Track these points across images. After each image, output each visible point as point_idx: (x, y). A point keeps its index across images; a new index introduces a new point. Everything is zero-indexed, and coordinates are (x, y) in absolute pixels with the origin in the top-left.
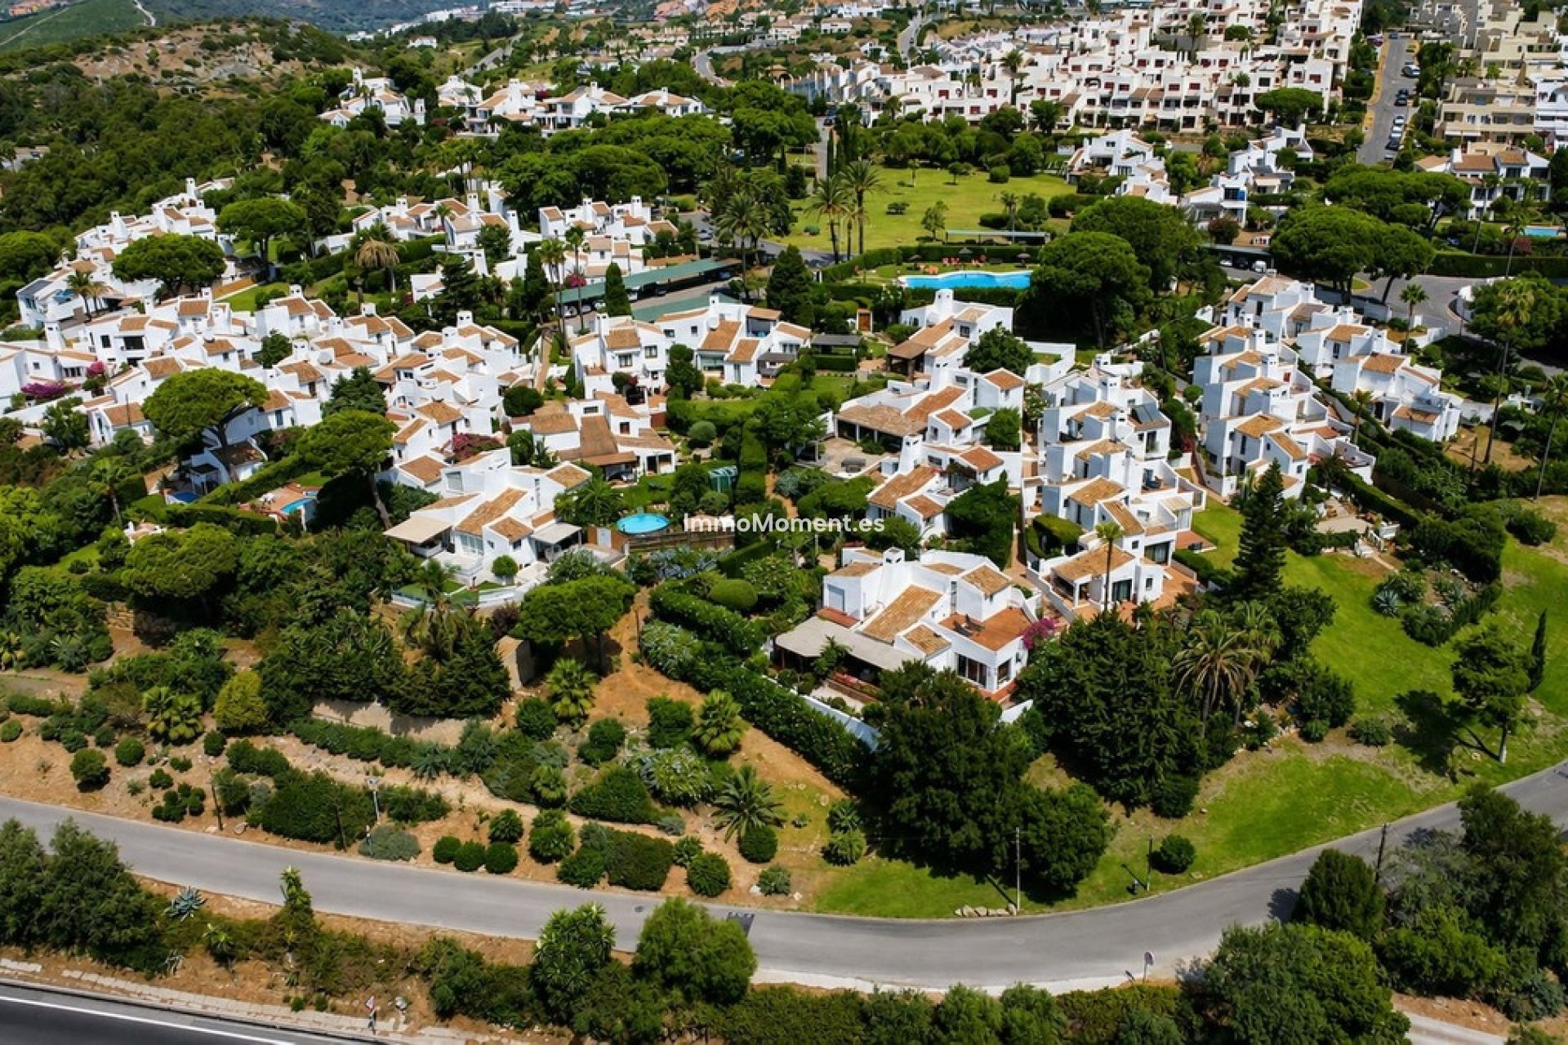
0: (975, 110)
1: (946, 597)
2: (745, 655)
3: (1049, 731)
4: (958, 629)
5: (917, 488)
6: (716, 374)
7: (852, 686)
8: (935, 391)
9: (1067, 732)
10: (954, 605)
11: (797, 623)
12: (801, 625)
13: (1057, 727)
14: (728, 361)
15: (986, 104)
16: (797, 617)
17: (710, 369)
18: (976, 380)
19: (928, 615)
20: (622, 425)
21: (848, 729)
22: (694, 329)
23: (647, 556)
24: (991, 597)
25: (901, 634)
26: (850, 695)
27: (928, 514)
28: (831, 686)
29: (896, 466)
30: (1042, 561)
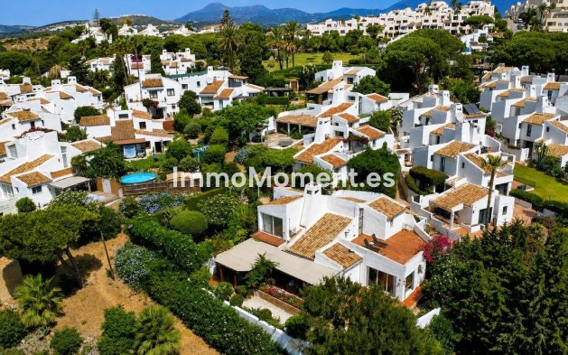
0: (343, 32)
1: (356, 221)
2: (190, 271)
3: (458, 338)
4: (367, 246)
5: (328, 150)
6: (210, 107)
7: (279, 296)
8: (335, 105)
9: (476, 339)
10: (361, 227)
11: (236, 243)
12: (240, 245)
13: (465, 334)
14: (216, 99)
15: (347, 29)
16: (237, 239)
17: (206, 104)
18: (360, 98)
19: (342, 235)
20: (141, 123)
21: (275, 338)
22: (198, 83)
23: (138, 199)
24: (392, 221)
25: (320, 251)
26: (278, 304)
27: (337, 166)
28: (261, 296)
29: (313, 139)
30: (421, 197)
